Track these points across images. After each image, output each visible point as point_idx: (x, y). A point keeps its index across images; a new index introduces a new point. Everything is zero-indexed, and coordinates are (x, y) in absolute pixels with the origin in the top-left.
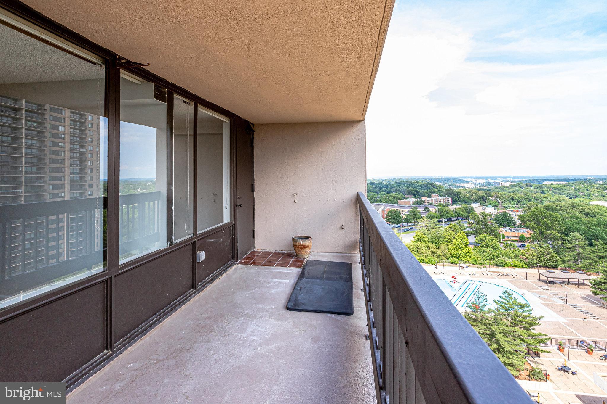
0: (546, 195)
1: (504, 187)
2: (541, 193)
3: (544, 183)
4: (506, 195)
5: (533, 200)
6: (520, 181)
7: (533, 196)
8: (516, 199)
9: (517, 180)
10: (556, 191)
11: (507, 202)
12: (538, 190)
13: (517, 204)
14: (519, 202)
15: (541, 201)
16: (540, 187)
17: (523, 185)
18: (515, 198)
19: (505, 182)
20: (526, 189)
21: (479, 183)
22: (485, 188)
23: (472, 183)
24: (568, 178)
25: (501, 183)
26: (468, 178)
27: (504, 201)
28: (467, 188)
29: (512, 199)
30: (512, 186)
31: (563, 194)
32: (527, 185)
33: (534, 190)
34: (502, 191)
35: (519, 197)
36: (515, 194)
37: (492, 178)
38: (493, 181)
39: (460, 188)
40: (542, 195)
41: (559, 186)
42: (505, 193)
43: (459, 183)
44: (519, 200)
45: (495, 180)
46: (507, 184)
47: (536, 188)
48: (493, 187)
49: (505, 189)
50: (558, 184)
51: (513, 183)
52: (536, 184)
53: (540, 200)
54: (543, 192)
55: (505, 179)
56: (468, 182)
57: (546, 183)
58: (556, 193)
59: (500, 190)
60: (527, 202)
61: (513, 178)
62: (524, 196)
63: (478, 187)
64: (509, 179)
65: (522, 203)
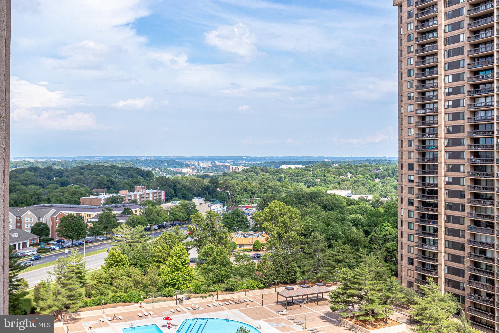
0: (283, 184)
1: (235, 172)
2: (278, 180)
3: (281, 167)
4: (237, 184)
5: (269, 190)
6: (254, 164)
7: (270, 185)
8: (250, 190)
9: (250, 163)
10: (293, 177)
11: (239, 194)
12: (275, 177)
13: (251, 197)
14: (253, 194)
15: (278, 192)
16: (277, 172)
17: (258, 170)
18: (248, 189)
19: (237, 165)
20: (263, 175)
21: (204, 168)
22: (211, 174)
23: (194, 167)
24: (306, 160)
25: (231, 167)
26: (189, 159)
27: (236, 194)
28: (186, 175)
29: (246, 191)
30: (245, 171)
31: (301, 182)
32: (262, 170)
33: (271, 177)
34: (233, 179)
35: (253, 187)
36: (249, 183)
37: (221, 159)
38: (221, 164)
39: (177, 176)
40: (279, 183)
41: (297, 171)
42: (237, 181)
43: (175, 167)
44: (254, 191)
45: (224, 162)
46: (240, 168)
47: (273, 174)
48: (221, 173)
49: (237, 175)
50: (296, 168)
51: (246, 168)
52: (272, 168)
53: (277, 190)
54: (280, 180)
55: (236, 160)
56: (188, 165)
57: (284, 166)
58: (293, 180)
59: (230, 178)
60: (262, 194)
61: (246, 160)
62: (259, 186)
63: (202, 173)
64: (241, 162)
65: (256, 195)
